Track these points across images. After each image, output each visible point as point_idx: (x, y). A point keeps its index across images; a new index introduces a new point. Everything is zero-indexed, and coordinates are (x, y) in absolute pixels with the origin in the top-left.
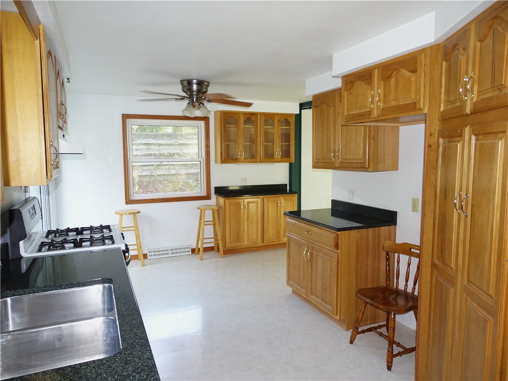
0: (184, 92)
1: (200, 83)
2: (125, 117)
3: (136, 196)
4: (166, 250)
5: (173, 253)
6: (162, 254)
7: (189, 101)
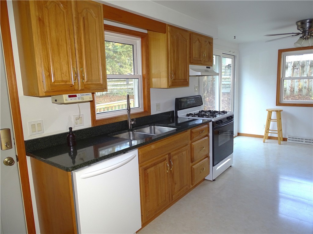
0: (299, 30)
1: (311, 22)
2: (281, 52)
3: (285, 101)
4: (302, 139)
5: (307, 142)
6: (298, 141)
7: (301, 35)
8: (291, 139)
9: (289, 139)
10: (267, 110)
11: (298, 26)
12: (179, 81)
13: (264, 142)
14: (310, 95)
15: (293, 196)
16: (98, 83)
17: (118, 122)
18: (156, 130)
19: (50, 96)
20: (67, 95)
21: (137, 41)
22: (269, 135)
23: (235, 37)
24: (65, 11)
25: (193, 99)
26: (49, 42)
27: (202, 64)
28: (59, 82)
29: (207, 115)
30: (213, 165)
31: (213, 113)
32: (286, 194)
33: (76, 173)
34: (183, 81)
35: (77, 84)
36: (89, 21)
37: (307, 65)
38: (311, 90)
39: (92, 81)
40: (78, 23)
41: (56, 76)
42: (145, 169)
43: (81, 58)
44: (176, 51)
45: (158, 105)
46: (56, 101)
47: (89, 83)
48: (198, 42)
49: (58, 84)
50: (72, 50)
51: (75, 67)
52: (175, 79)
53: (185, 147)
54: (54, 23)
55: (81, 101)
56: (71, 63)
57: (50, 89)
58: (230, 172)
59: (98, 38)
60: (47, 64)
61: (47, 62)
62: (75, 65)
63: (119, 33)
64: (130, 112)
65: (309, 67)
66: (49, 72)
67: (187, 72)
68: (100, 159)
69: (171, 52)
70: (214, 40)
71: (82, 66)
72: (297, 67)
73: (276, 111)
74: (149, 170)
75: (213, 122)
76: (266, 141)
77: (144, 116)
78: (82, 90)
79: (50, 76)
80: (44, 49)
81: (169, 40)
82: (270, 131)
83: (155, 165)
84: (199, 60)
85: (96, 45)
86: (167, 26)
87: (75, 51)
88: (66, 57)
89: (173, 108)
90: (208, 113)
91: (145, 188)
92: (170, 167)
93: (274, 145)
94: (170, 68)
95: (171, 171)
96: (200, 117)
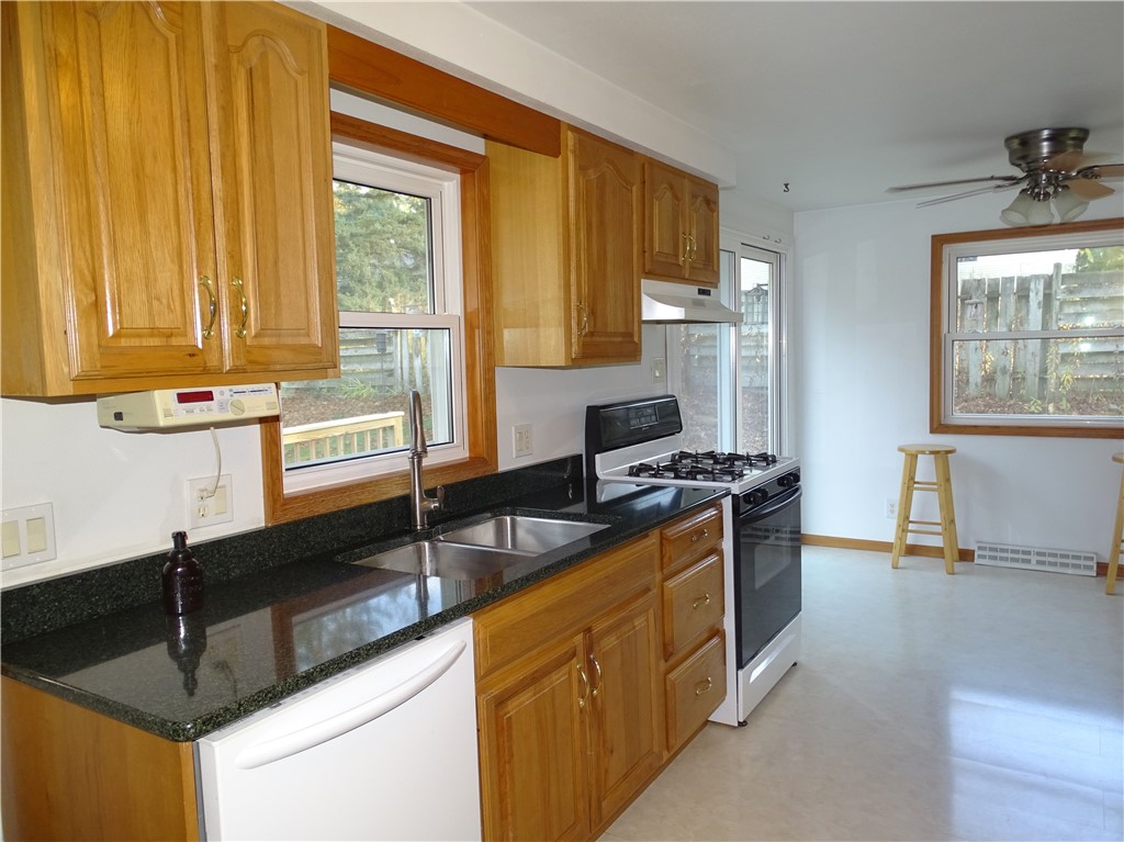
0: (1018, 166)
1: (1058, 137)
2: (939, 242)
3: (959, 417)
4: (1024, 553)
5: (1043, 563)
6: (1013, 560)
7: (1024, 185)
8: (987, 553)
9: (981, 553)
10: (901, 450)
11: (1012, 153)
12: (607, 339)
13: (895, 567)
14: (1022, 395)
15: (1045, 775)
16: (304, 341)
17: (375, 503)
18: (521, 533)
19: (91, 398)
20: (172, 394)
21: (446, 184)
22: (911, 539)
23: (786, 185)
24: (172, 37)
25: (649, 411)
26: (99, 159)
27: (684, 279)
28: (139, 336)
29: (706, 472)
30: (740, 665)
31: (729, 465)
32: (1020, 769)
33: (214, 744)
34: (620, 339)
35: (214, 342)
36: (271, 84)
37: (1008, 292)
38: (1024, 379)
39: (279, 336)
40: (227, 90)
41: (126, 310)
42: (500, 702)
43: (234, 234)
44: (594, 225)
45: (523, 435)
46: (119, 416)
47: (266, 341)
48: (669, 194)
49: (135, 342)
50: (199, 200)
51: (210, 275)
52: (592, 334)
53: (641, 601)
54: (125, 80)
55: (230, 416)
56: (194, 254)
57: (99, 366)
58: (793, 687)
59: (308, 159)
60: (88, 254)
61: (88, 246)
62: (211, 264)
63: (378, 147)
64: (420, 462)
65: (1013, 299)
66: (95, 290)
67: (633, 305)
68: (322, 670)
69: (578, 229)
70: (722, 194)
71: (237, 270)
72: (974, 300)
73: (932, 453)
74: (512, 707)
75: (734, 496)
76: (903, 561)
77: (471, 476)
78: (235, 371)
79: (97, 306)
80: (76, 192)
81: (572, 180)
82: (911, 526)
83: (534, 679)
84: (674, 261)
85: (297, 184)
86: (563, 129)
87: (209, 206)
88: (174, 228)
89: (577, 446)
90: (705, 461)
91: (500, 781)
92: (593, 685)
93: (929, 578)
94: (573, 289)
95: (593, 699)
96: (682, 478)
